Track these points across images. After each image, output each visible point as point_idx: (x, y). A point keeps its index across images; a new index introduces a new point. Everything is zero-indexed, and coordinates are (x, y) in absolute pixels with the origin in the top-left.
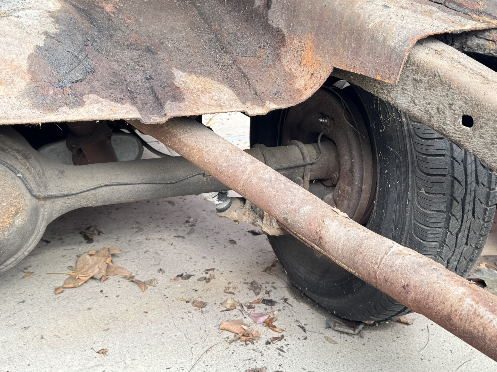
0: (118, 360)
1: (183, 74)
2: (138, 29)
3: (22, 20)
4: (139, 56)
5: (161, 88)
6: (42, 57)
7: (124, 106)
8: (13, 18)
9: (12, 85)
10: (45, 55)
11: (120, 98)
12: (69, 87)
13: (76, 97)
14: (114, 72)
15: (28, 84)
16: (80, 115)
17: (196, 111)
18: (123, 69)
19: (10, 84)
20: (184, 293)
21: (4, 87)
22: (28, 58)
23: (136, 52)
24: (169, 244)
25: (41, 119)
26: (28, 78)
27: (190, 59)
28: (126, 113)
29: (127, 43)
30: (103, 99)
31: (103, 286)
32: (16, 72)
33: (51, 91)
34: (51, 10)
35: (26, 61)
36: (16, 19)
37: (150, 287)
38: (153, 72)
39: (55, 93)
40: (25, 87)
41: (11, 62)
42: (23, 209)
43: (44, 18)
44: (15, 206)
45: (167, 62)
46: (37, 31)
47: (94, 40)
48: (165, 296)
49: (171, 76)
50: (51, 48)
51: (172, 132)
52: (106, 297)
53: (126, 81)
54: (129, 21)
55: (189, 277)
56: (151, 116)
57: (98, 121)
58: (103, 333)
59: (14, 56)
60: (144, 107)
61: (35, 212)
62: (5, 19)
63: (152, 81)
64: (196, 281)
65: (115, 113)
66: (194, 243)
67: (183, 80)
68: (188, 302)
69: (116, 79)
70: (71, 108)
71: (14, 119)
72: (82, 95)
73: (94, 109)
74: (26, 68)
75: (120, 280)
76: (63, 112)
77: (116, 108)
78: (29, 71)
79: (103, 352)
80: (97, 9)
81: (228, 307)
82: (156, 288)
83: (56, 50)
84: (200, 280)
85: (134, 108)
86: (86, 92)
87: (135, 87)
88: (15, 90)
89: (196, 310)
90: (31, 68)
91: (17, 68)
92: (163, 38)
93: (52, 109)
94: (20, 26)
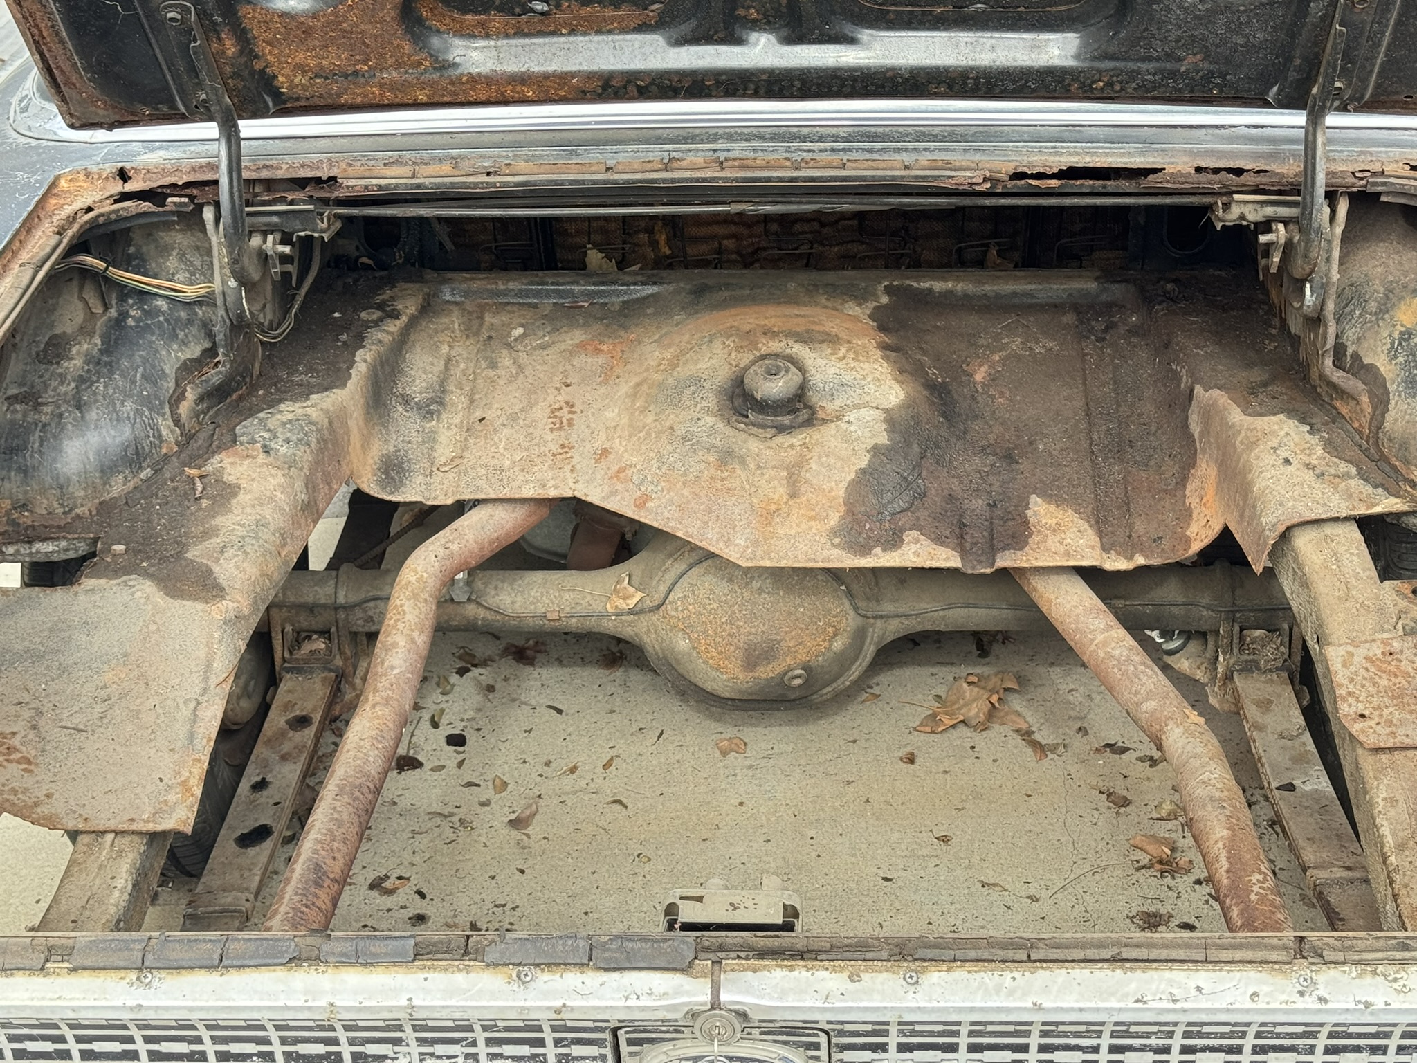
0: (961, 855)
1: (1041, 502)
2: (1008, 416)
3: (852, 428)
4: (992, 465)
5: (1002, 522)
6: (864, 482)
7: (946, 549)
8: (843, 425)
9: (825, 520)
10: (868, 480)
11: (945, 537)
12: (888, 520)
14: (950, 495)
15: (842, 518)
18: (963, 490)
19: (823, 520)
20: (1102, 777)
21: (817, 522)
22: (848, 485)
23: (990, 459)
26: (844, 510)
27: (1059, 474)
28: (945, 560)
29: (983, 443)
30: (924, 538)
31: (979, 739)
32: (832, 504)
33: (867, 527)
34: (890, 406)
35: (844, 490)
36: (845, 426)
37: (1050, 756)
38: (1000, 494)
39: (871, 529)
40: (839, 522)
41: (829, 492)
42: (844, 630)
43: (878, 423)
44: (835, 626)
45: (1026, 478)
46: (865, 446)
47: (937, 447)
48: (1069, 775)
49: (1025, 505)
50: (876, 469)
52: (977, 758)
53: (961, 507)
54: (1000, 400)
55: (1124, 750)
56: (976, 563)
57: (910, 569)
58: (954, 812)
59: (833, 484)
60: (971, 549)
61: (860, 636)
62: (833, 425)
63: (995, 509)
64: (1134, 761)
65: (933, 559)
67: (1038, 510)
68: (1102, 792)
69: (949, 506)
71: (822, 562)
73: (910, 552)
74: (843, 499)
75: (1008, 734)
76: (876, 555)
77: (935, 552)
78: (846, 502)
79: (945, 839)
81: (1164, 814)
82: (1060, 758)
83: (882, 472)
84: (1140, 759)
85: (956, 553)
87: (970, 517)
88: (828, 526)
89: (1109, 808)
90: (848, 498)
91: (834, 499)
92: (1036, 433)
93: (865, 550)
94: (847, 438)
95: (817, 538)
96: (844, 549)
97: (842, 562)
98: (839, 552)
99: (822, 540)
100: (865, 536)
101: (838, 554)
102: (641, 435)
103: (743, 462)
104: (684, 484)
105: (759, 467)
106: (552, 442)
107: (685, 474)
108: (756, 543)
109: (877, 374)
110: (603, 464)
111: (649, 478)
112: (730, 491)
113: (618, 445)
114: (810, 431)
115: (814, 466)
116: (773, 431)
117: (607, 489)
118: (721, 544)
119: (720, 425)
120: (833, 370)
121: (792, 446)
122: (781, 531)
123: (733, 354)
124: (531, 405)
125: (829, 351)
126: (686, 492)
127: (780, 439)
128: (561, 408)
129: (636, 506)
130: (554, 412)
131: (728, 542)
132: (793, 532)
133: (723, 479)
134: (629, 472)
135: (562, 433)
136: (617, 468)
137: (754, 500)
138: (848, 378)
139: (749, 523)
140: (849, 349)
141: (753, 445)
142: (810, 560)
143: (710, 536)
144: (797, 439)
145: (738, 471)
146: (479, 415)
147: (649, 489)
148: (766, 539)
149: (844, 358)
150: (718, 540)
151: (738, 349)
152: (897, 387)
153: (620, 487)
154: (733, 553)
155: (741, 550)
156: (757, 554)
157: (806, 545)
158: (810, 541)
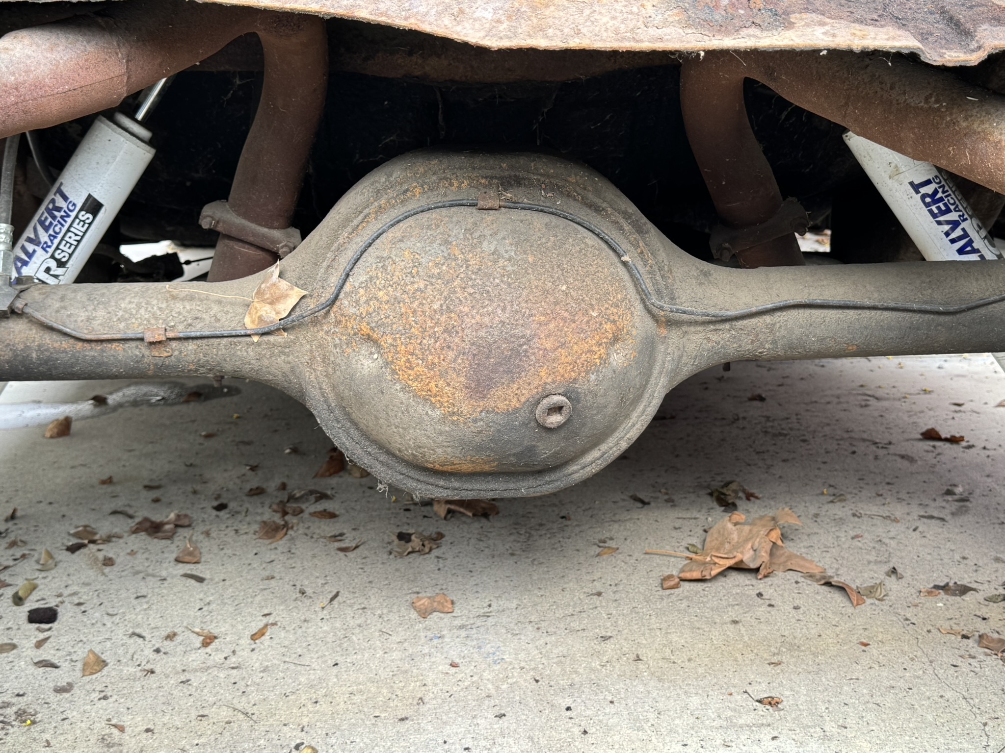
0: (806, 721)
7: (884, 30)
11: (872, 20)
13: (775, 15)
16: (786, 41)
20: (954, 621)
24: (908, 528)
25: (702, 43)
28: (887, 40)
31: (761, 585)
37: (869, 601)
39: (732, 5)
42: (627, 333)
44: (614, 322)
48: (907, 619)
52: (770, 605)
55: (963, 591)
56: (944, 51)
57: (825, 52)
58: (769, 668)
61: (649, 348)
64: (982, 601)
65: (863, 39)
66: (969, 532)
68: (965, 637)
71: (650, 42)
72: (787, 13)
75: (799, 580)
76: (750, 36)
77: (864, 33)
79: (772, 702)
82: (883, 603)
84: (992, 599)
85: (904, 33)
86: (796, 10)
89: (987, 655)
93: (725, 30)
95: (635, 9)
96: (689, 26)
97: (688, 42)
98: (681, 31)
99: (644, 11)
100: (723, 13)
101: (680, 34)
108: (515, 14)
131: (460, 15)
142: (625, 39)
148: (534, 9)
150: (439, 14)
154: (471, 31)
155: (487, 25)
156: (520, 31)
157: (614, 18)
158: (621, 12)
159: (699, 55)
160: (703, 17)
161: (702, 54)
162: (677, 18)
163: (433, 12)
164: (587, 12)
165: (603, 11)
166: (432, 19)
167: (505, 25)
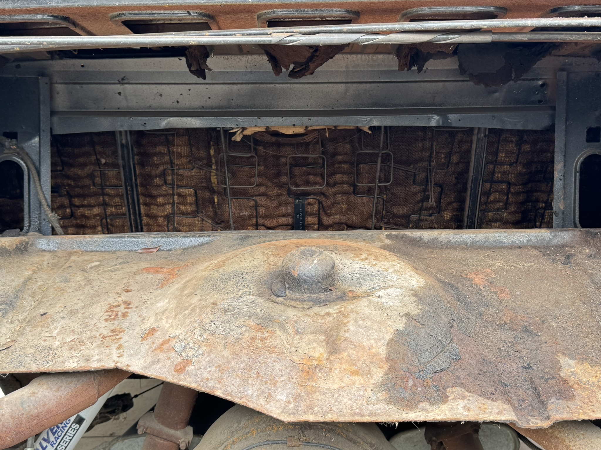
1: (572, 362)
2: (514, 304)
3: (383, 300)
4: (515, 338)
5: (543, 381)
6: (402, 342)
7: (496, 403)
8: (374, 299)
9: (369, 375)
10: (406, 341)
11: (491, 393)
12: (430, 378)
13: (438, 390)
14: (484, 359)
15: (386, 374)
16: (442, 414)
17: (591, 414)
18: (495, 356)
19: (366, 375)
21: (360, 377)
22: (388, 344)
23: (511, 333)
25: (397, 416)
26: (386, 367)
27: (581, 343)
28: (498, 414)
29: (499, 322)
30: (470, 394)
32: (374, 360)
33: (411, 383)
34: (414, 287)
35: (384, 348)
36: (376, 300)
38: (532, 359)
39: (414, 385)
40: (382, 377)
41: (369, 349)
43: (406, 298)
45: (551, 346)
46: (398, 313)
47: (461, 321)
49: (556, 365)
50: (412, 332)
51: (558, 436)
53: (497, 370)
54: (502, 295)
56: (530, 418)
57: (463, 422)
59: (372, 342)
60: (521, 405)
62: (365, 300)
63: (531, 371)
65: (484, 413)
67: (573, 370)
69: (486, 368)
70: (432, 404)
71: (369, 416)
72: (445, 388)
73: (459, 407)
74: (384, 356)
76: (424, 409)
77: (486, 407)
78: (388, 359)
80: (466, 282)
83: (418, 335)
85: (508, 407)
86: (450, 384)
87: (509, 378)
88: (372, 381)
90: (389, 356)
91: (375, 356)
92: (545, 315)
93: (410, 404)
94: (381, 308)
95: (362, 393)
96: (390, 403)
97: (390, 416)
98: (386, 406)
99: (366, 394)
100: (409, 391)
101: (385, 408)
102: (187, 312)
103: (282, 326)
104: (225, 346)
105: (297, 332)
106: (104, 328)
107: (226, 337)
108: (298, 398)
109: (396, 268)
110: (150, 340)
111: (191, 345)
112: (271, 349)
113: (165, 324)
114: (345, 303)
115: (351, 327)
116: (311, 303)
117: (149, 360)
118: (262, 401)
119: (260, 301)
120: (358, 266)
121: (328, 314)
122: (323, 385)
123: (271, 259)
124: (91, 304)
125: (353, 255)
126: (226, 353)
127: (316, 309)
128: (119, 306)
129: (176, 370)
130: (111, 308)
131: (269, 398)
132: (336, 386)
133: (262, 339)
134: (172, 343)
135: (116, 322)
136: (161, 341)
137: (295, 358)
138: (372, 270)
139: (290, 378)
140: (369, 255)
141: (291, 313)
142: (356, 414)
143: (250, 392)
144: (333, 309)
145: (279, 333)
146: (42, 311)
147: (190, 354)
148: (308, 394)
149: (366, 259)
150: (259, 396)
151: (274, 255)
152: (417, 277)
153: (162, 356)
154: (274, 409)
155: (283, 405)
156: (300, 409)
157: (350, 399)
158: (354, 395)
159: (395, 424)
160: (398, 396)
161: (397, 424)
162: (384, 397)
163: (255, 395)
164: (336, 395)
165: (344, 395)
166: (254, 399)
167: (292, 405)
